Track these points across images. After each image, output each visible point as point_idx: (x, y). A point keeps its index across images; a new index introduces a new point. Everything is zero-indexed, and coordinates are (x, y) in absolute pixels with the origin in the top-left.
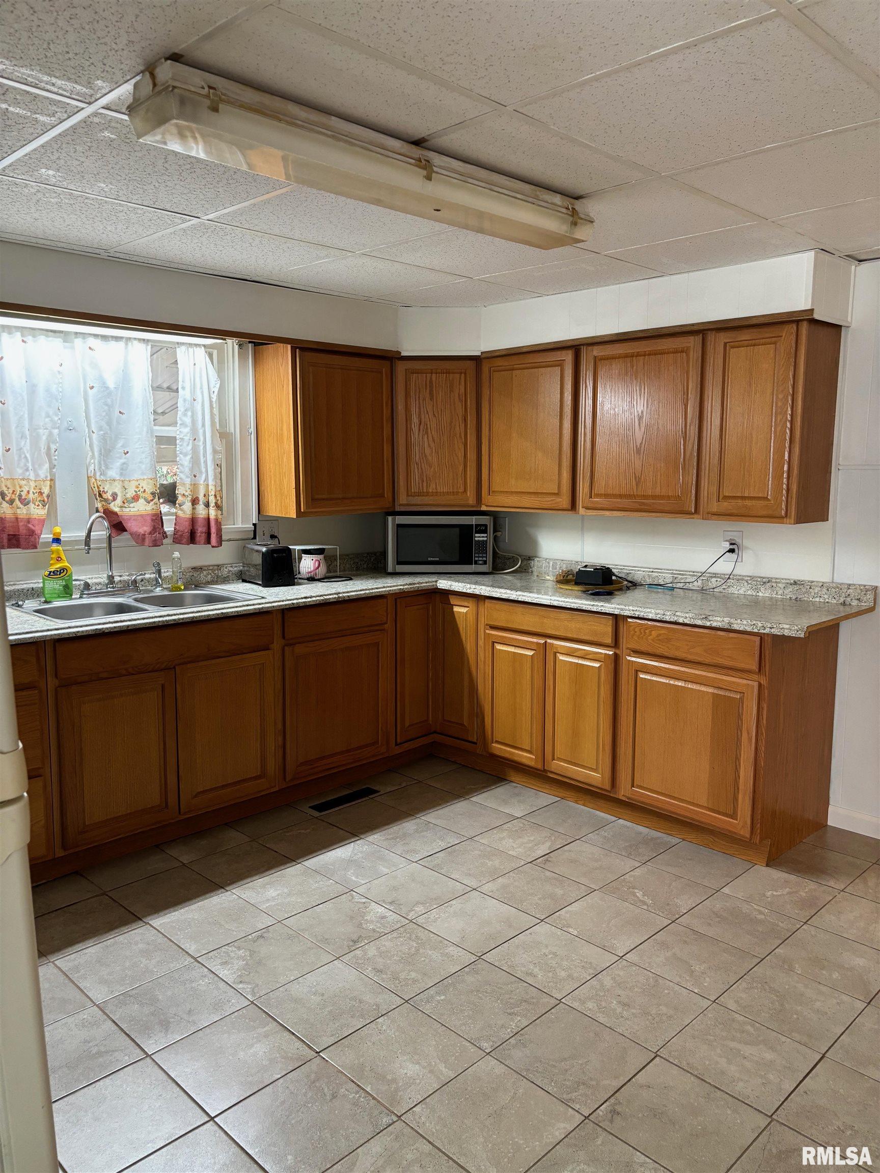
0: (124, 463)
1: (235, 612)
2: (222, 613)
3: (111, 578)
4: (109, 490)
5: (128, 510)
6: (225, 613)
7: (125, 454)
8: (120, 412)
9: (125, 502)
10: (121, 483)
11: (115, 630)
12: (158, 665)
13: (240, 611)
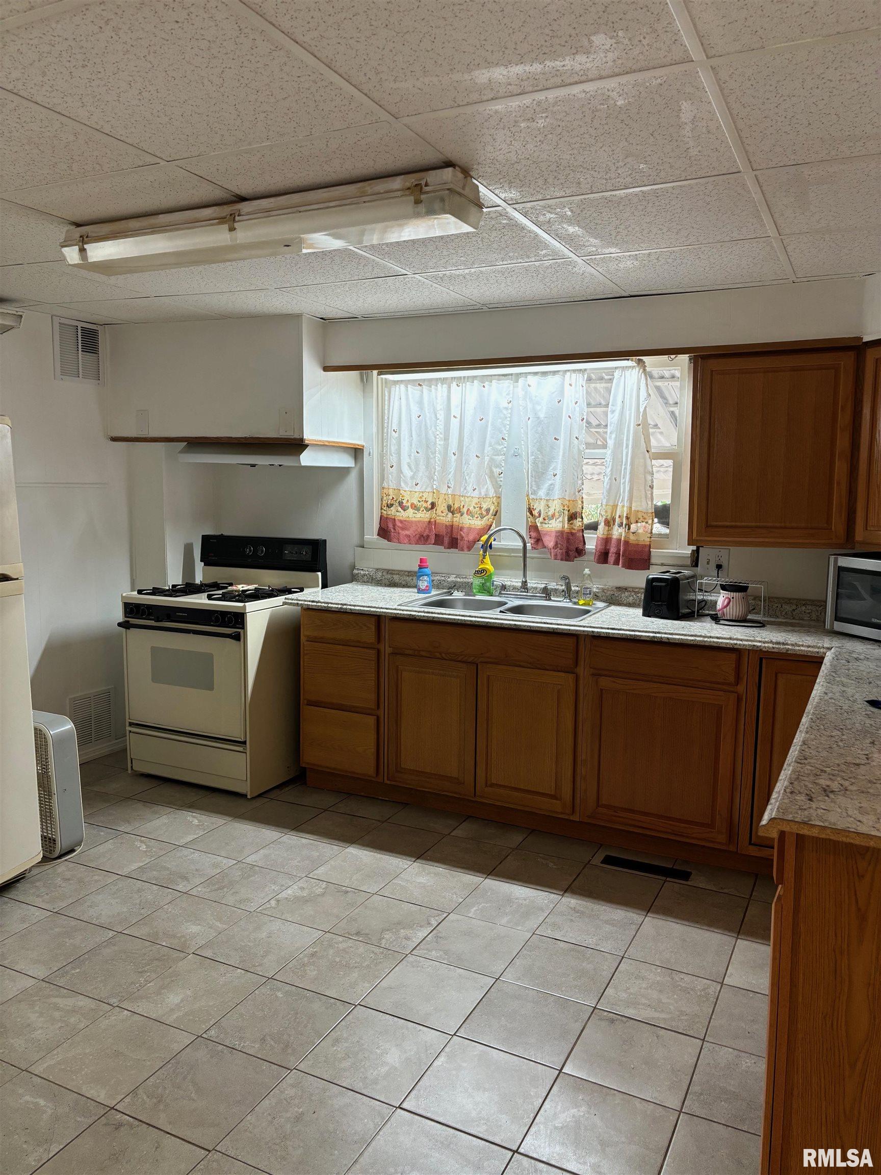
0: (551, 485)
1: (528, 626)
2: (515, 625)
3: (525, 583)
4: (539, 507)
5: (547, 526)
6: (518, 625)
7: (554, 476)
8: (555, 439)
9: (547, 518)
10: (545, 501)
11: (424, 618)
12: (466, 658)
13: (533, 627)
